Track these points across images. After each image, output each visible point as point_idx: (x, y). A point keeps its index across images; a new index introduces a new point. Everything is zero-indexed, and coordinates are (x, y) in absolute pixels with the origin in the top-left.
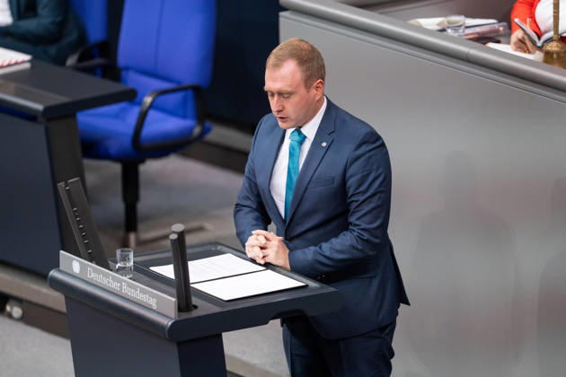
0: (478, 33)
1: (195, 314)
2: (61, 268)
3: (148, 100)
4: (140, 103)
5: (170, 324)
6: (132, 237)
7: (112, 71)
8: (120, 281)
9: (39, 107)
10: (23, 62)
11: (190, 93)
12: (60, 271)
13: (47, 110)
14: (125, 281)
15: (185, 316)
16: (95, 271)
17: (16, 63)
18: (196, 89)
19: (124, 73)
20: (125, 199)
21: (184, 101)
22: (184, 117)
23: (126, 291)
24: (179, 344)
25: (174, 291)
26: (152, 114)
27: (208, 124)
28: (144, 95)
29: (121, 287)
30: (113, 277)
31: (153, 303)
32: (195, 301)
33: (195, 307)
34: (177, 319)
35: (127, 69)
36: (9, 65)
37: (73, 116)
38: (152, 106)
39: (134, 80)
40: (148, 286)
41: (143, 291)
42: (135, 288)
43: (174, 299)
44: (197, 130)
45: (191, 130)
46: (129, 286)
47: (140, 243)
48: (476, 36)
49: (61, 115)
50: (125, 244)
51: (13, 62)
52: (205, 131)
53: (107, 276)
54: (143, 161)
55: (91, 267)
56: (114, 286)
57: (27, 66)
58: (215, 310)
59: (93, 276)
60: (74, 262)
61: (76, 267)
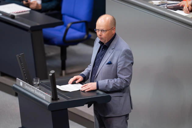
0: (173, 6)
1: (59, 101)
3: (69, 25)
4: (66, 26)
5: (49, 104)
6: (64, 72)
7: (59, 16)
9: (29, 26)
10: (27, 11)
11: (84, 23)
13: (32, 27)
14: (36, 89)
15: (55, 102)
16: (28, 86)
17: (25, 11)
18: (86, 22)
19: (63, 16)
21: (82, 27)
22: (82, 32)
24: (52, 111)
25: (51, 92)
26: (70, 30)
29: (35, 91)
30: (32, 87)
31: (44, 97)
32: (59, 97)
33: (59, 99)
34: (52, 103)
35: (64, 14)
36: (22, 12)
37: (41, 30)
38: (70, 27)
39: (66, 18)
40: (42, 91)
41: (41, 93)
42: (39, 92)
43: (50, 96)
44: (86, 37)
45: (84, 36)
46: (37, 91)
48: (173, 7)
49: (36, 29)
50: (61, 75)
51: (24, 10)
53: (30, 87)
54: (68, 46)
55: (26, 84)
56: (32, 91)
57: (28, 12)
58: (65, 100)
59: (26, 87)
60: (21, 82)
61: (21, 84)
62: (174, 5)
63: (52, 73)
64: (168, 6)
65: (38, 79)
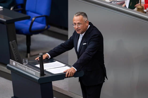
2: (10, 64)
3: (33, 19)
4: (31, 20)
5: (38, 79)
7: (24, 11)
8: (26, 67)
9: (5, 20)
10: (1, 9)
11: (44, 18)
12: (10, 65)
13: (7, 21)
15: (42, 77)
16: (19, 65)
18: (46, 16)
20: (27, 45)
21: (43, 20)
22: (43, 23)
23: (27, 70)
24: (41, 84)
25: (40, 70)
26: (34, 23)
27: (49, 26)
28: (32, 18)
29: (26, 69)
30: (24, 66)
31: (34, 73)
32: (45, 73)
33: (45, 75)
34: (40, 78)
35: (28, 11)
37: (14, 23)
38: (34, 21)
39: (30, 14)
40: (33, 69)
41: (31, 70)
42: (29, 69)
43: (39, 73)
44: (46, 27)
45: (45, 27)
46: (28, 69)
47: (31, 56)
49: (10, 23)
52: (48, 28)
53: (22, 66)
54: (32, 35)
55: (18, 64)
56: (24, 69)
57: (2, 9)
58: (51, 75)
59: (18, 66)
60: (14, 62)
61: (14, 64)
62: (121, 2)
63: (40, 55)
64: (118, 2)
65: (26, 60)
